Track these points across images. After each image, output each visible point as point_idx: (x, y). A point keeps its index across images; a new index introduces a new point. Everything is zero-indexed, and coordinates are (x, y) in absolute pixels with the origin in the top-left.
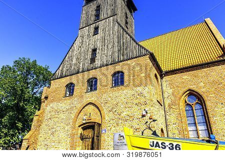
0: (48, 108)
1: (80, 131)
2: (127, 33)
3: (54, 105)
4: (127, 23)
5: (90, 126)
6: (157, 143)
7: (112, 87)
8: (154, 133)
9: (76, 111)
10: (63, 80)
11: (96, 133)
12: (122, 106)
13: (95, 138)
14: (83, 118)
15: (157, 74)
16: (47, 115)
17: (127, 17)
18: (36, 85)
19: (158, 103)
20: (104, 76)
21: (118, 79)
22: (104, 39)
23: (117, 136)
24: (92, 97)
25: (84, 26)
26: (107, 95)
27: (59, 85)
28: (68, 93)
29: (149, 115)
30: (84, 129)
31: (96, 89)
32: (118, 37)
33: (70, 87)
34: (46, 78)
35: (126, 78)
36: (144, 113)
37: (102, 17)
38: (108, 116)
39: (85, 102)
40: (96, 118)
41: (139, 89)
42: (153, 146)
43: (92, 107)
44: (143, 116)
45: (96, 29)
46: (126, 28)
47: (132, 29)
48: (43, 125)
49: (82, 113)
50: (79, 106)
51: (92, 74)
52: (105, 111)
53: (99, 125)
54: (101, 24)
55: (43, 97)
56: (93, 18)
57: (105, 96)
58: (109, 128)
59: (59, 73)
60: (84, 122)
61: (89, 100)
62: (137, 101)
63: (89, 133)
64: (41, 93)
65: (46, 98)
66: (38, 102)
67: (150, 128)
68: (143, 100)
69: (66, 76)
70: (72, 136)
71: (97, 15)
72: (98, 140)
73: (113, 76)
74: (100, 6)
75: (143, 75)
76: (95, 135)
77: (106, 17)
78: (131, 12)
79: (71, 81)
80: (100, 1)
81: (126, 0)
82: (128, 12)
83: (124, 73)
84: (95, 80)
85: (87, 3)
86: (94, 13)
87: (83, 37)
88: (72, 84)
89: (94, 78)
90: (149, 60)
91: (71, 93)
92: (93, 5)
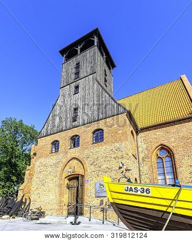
0: (37, 163)
1: (67, 181)
2: (106, 92)
3: (42, 160)
4: (106, 81)
5: (75, 178)
6: (131, 188)
7: (93, 143)
8: (129, 181)
9: (61, 165)
10: (48, 138)
11: (80, 182)
12: (102, 160)
13: (80, 187)
14: (68, 171)
15: (133, 131)
16: (37, 169)
17: (106, 75)
18: (25, 143)
19: (133, 157)
20: (86, 134)
21: (99, 136)
22: (84, 97)
23: (98, 185)
24: (75, 152)
25: (65, 84)
26: (89, 150)
27: (45, 143)
28: (54, 149)
29: (125, 167)
30: (70, 180)
31: (78, 146)
32: (98, 96)
33: (56, 144)
34: (33, 137)
35: (105, 135)
36: (121, 165)
37: (81, 75)
38: (90, 169)
39: (69, 156)
40: (80, 171)
41: (117, 145)
42: (127, 190)
43: (76, 161)
44: (120, 168)
45: (77, 87)
46: (105, 87)
47: (111, 87)
48: (34, 178)
49: (67, 167)
50: (65, 161)
51: (75, 132)
52: (87, 164)
53: (83, 176)
54: (81, 83)
55: (32, 154)
56: (73, 76)
57: (86, 152)
58: (91, 179)
59: (44, 132)
60: (69, 174)
61: (73, 156)
62: (114, 156)
63: (74, 183)
64: (30, 150)
65: (35, 154)
66: (28, 158)
67: (125, 177)
68: (120, 154)
69: (51, 134)
70: (60, 186)
71: (77, 74)
72: (82, 189)
73: (94, 133)
74: (79, 63)
75: (120, 132)
76: (79, 185)
77: (86, 75)
78: (110, 69)
79: (56, 139)
80: (79, 58)
81: (105, 57)
82: (107, 69)
83: (103, 130)
84: (78, 137)
85: (66, 60)
86: (74, 71)
87: (64, 96)
88: (57, 141)
89: (77, 136)
90: (126, 118)
91: (57, 150)
92: (73, 62)
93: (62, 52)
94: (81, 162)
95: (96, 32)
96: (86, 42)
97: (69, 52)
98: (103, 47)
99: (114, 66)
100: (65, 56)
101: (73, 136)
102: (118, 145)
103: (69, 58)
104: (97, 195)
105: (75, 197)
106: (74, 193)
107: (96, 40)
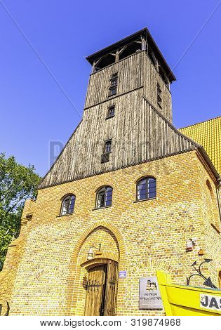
0: (32, 235)
1: (83, 273)
2: (160, 116)
3: (41, 229)
4: (159, 99)
5: (100, 266)
6: (213, 299)
7: (137, 201)
9: (77, 239)
10: (58, 189)
11: (109, 277)
12: (153, 233)
13: (108, 285)
14: (89, 252)
15: (210, 180)
16: (30, 246)
17: (160, 91)
19: (212, 228)
20: (124, 185)
21: (147, 188)
22: (123, 125)
23: (144, 284)
24: (103, 216)
25: (92, 104)
26: (128, 214)
27: (50, 197)
28: (65, 210)
29: (197, 248)
30: (90, 269)
31: (110, 204)
32: (147, 122)
33: (69, 200)
34: (31, 185)
35: (159, 187)
36: (190, 245)
37: (120, 90)
38: (129, 249)
39: (92, 224)
40: (109, 252)
41: (182, 205)
42: (206, 305)
43: (103, 233)
44: (189, 250)
45: (112, 108)
46: (159, 110)
47: (168, 109)
48: (23, 263)
49: (86, 244)
50: (83, 231)
51: (104, 180)
52: (124, 240)
53: (115, 264)
54: (118, 102)
55: (24, 216)
56: (106, 92)
57: (124, 216)
58: (131, 269)
59: (50, 178)
60: (90, 258)
61: (99, 222)
62: (175, 226)
63: (98, 276)
64: (21, 209)
65: (29, 217)
66: (16, 223)
67: (200, 274)
68: (187, 223)
69: (61, 183)
70: (70, 281)
71: (113, 89)
72: (113, 289)
73: (138, 182)
74: (116, 74)
75: (187, 182)
76: (108, 280)
77: (127, 90)
78: (166, 83)
79: (70, 191)
80: (117, 66)
81: (158, 65)
82: (161, 83)
83: (155, 179)
84: (108, 189)
85: (97, 70)
86: (108, 84)
87: (90, 121)
88: (72, 195)
89: (107, 186)
90: (196, 159)
91: (70, 210)
92: (107, 73)
93: (91, 59)
94: (113, 235)
95: (144, 33)
96: (129, 46)
97: (102, 59)
98: (154, 53)
99: (172, 79)
100: (94, 64)
101: (101, 187)
102: (183, 207)
103: (100, 66)
104: (144, 305)
105: (98, 307)
106: (96, 298)
107: (144, 43)
